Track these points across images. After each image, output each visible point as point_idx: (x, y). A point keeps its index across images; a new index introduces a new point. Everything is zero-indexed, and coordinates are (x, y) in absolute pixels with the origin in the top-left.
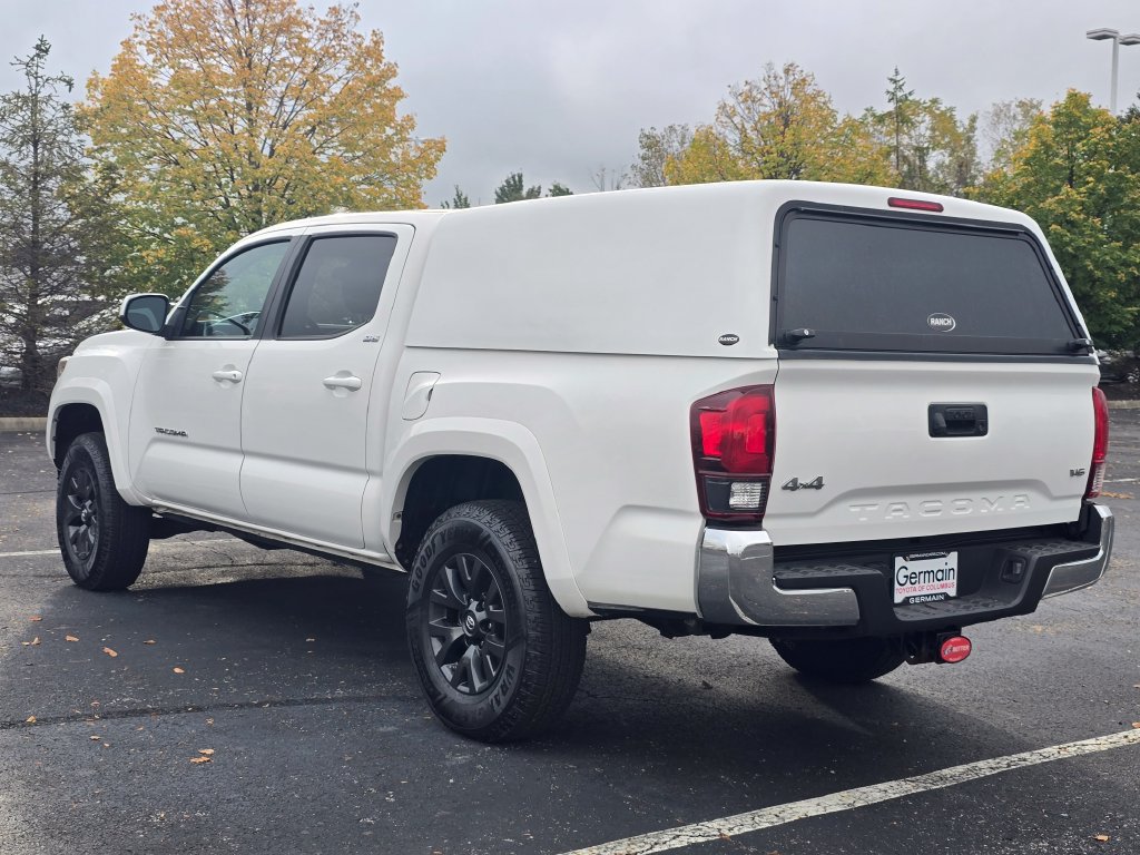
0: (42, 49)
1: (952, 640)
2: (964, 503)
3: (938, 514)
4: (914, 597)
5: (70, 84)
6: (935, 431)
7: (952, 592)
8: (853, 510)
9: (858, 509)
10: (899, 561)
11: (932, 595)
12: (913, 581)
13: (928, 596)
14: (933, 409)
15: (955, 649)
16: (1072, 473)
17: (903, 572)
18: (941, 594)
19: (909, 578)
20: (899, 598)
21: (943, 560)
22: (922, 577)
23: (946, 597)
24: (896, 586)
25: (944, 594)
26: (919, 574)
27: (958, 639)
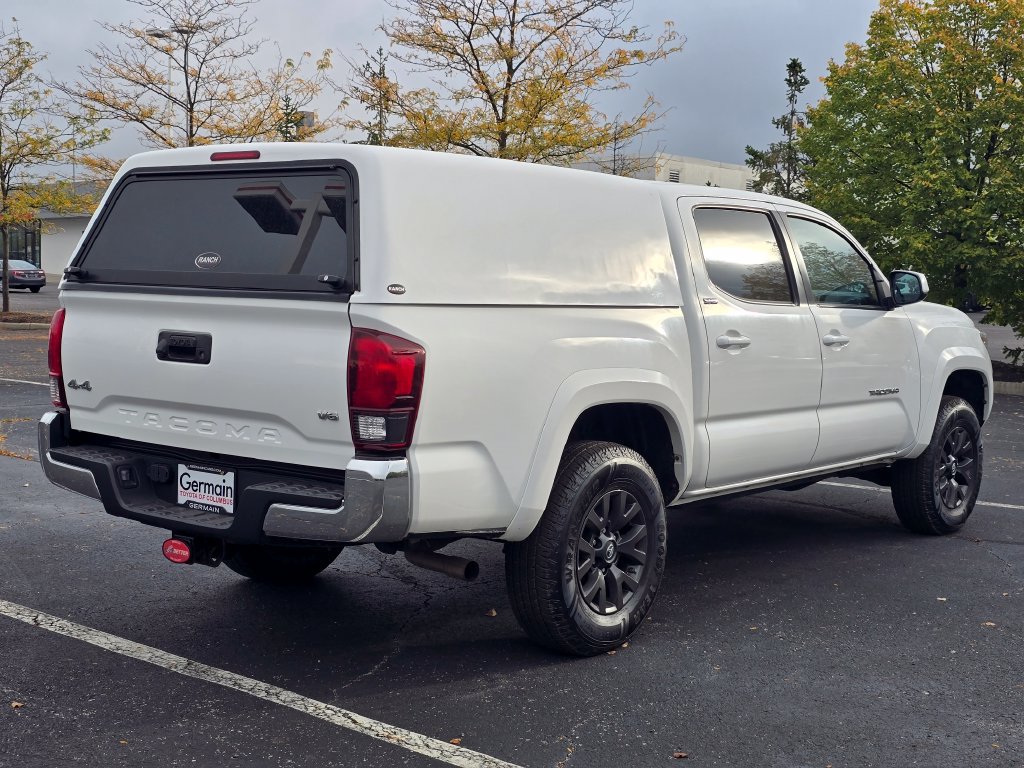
1: (174, 542)
2: (210, 425)
3: (185, 430)
4: (195, 503)
6: (163, 354)
7: (230, 508)
8: (121, 413)
10: (182, 468)
11: (209, 506)
12: (195, 488)
13: (206, 505)
14: (161, 335)
15: (176, 551)
16: (323, 417)
17: (186, 478)
18: (217, 507)
19: (192, 485)
20: (182, 500)
21: (221, 477)
22: (202, 486)
23: (223, 511)
24: (180, 488)
25: (221, 508)
26: (201, 483)
27: (179, 543)
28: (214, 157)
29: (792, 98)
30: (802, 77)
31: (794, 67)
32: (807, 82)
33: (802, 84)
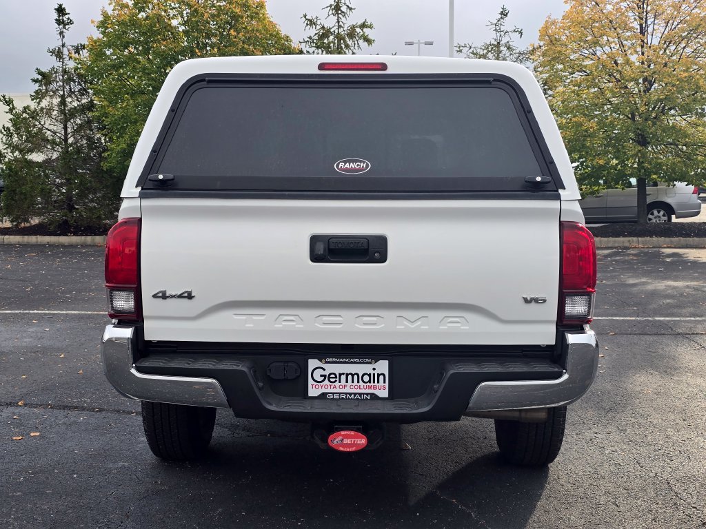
0: (504, 14)
1: (343, 433)
2: (373, 318)
3: (339, 327)
4: (333, 393)
5: (521, 33)
6: (315, 258)
7: (384, 393)
8: (236, 317)
9: (244, 317)
10: (313, 363)
11: (355, 394)
12: (333, 380)
13: (350, 394)
14: (314, 240)
15: (346, 441)
17: (320, 372)
18: (367, 394)
19: (328, 377)
20: (313, 391)
21: (371, 366)
22: (343, 377)
23: (374, 397)
24: (310, 381)
25: (372, 394)
26: (340, 375)
27: (352, 433)
28: (322, 66)
29: (61, 33)
30: (68, 19)
31: (61, 10)
32: (71, 22)
33: (68, 24)
